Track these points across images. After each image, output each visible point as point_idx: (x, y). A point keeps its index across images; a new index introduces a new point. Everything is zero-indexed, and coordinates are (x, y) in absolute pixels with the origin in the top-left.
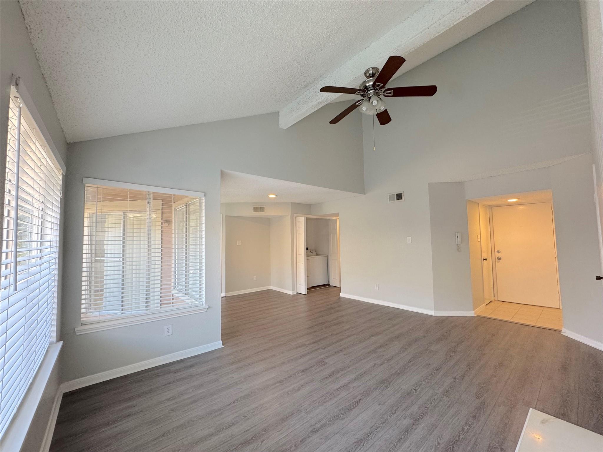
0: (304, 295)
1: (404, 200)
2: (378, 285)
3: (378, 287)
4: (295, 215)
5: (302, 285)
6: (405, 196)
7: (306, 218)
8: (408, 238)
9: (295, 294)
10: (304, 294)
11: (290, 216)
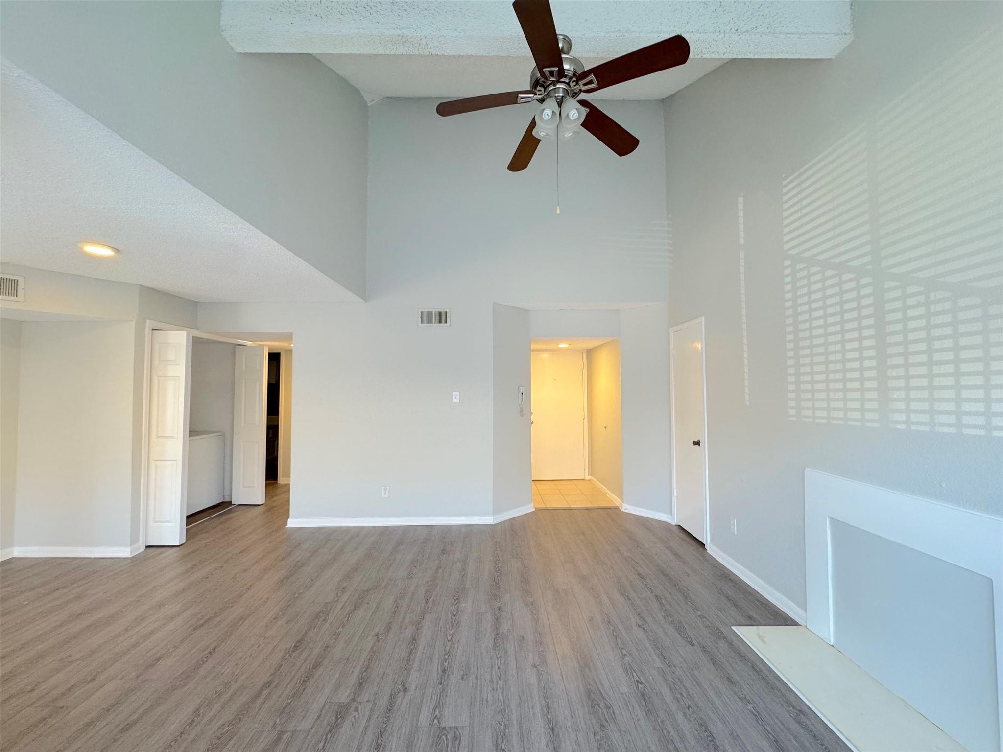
0: (177, 549)
1: (450, 325)
2: (388, 487)
3: (387, 492)
4: (149, 324)
5: (169, 522)
6: (452, 318)
7: (193, 337)
8: (453, 393)
9: (140, 551)
10: (178, 544)
11: (133, 324)
